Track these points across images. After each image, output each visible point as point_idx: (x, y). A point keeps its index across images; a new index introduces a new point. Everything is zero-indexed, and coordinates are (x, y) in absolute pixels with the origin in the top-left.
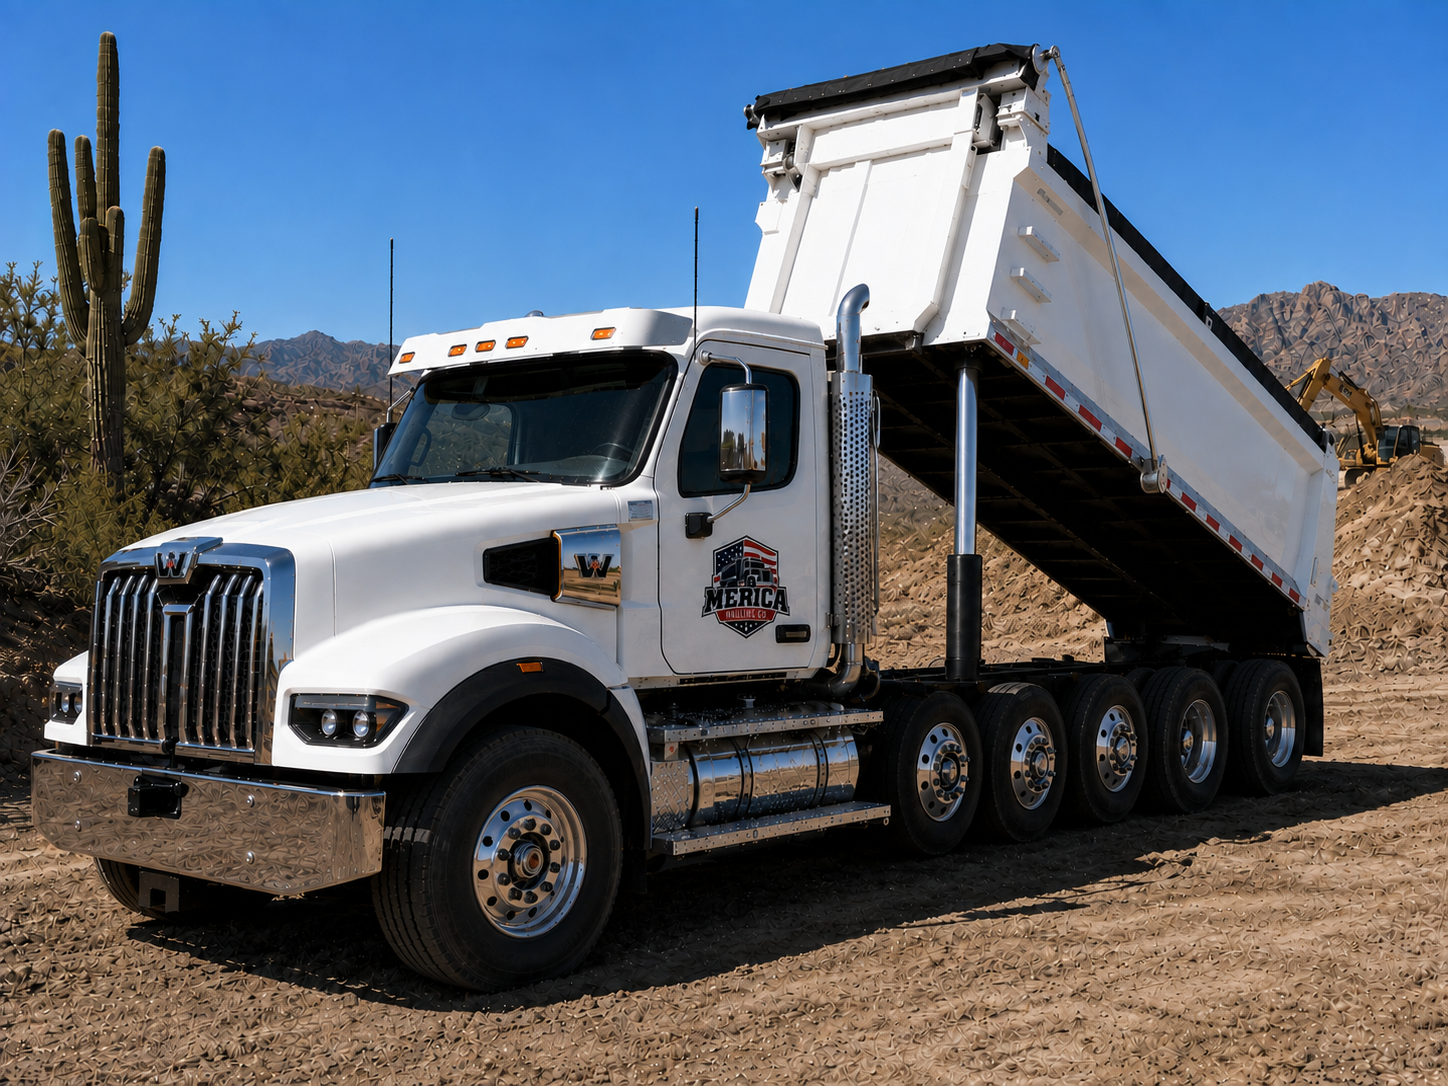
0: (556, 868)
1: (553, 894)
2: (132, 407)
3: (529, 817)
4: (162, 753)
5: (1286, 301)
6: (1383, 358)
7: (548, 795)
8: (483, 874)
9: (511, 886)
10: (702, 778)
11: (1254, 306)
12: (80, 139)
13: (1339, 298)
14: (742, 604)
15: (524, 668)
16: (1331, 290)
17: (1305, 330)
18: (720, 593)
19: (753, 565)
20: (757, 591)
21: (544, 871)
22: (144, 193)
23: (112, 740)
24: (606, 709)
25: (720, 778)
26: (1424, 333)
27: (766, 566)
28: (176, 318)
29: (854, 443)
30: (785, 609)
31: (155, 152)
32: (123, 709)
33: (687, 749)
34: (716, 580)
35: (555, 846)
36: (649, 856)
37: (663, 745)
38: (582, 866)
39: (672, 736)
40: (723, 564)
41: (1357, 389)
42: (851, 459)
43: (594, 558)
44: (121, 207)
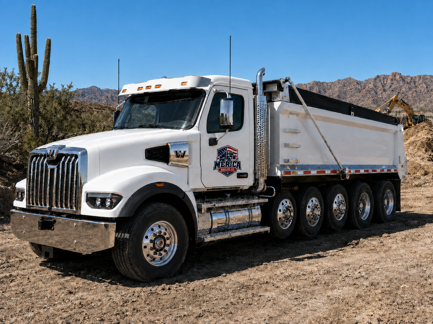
0: (168, 245)
1: (167, 253)
2: (41, 110)
3: (159, 230)
4: (48, 210)
5: (385, 77)
6: (414, 95)
7: (166, 223)
8: (145, 247)
9: (154, 251)
10: (214, 218)
11: (376, 79)
12: (25, 36)
13: (401, 77)
14: (226, 166)
15: (158, 185)
16: (399, 74)
17: (390, 87)
18: (219, 163)
19: (230, 154)
20: (231, 162)
21: (164, 246)
22: (45, 51)
23: (34, 207)
24: (184, 197)
25: (219, 219)
26: (427, 87)
27: (234, 154)
28: (54, 84)
29: (261, 117)
30: (240, 168)
31: (48, 39)
32: (36, 197)
33: (209, 210)
34: (218, 159)
35: (168, 239)
36: (197, 242)
37: (202, 209)
38: (176, 245)
39: (205, 206)
40: (221, 154)
41: (406, 104)
42: (261, 122)
43: (180, 152)
44: (38, 55)
